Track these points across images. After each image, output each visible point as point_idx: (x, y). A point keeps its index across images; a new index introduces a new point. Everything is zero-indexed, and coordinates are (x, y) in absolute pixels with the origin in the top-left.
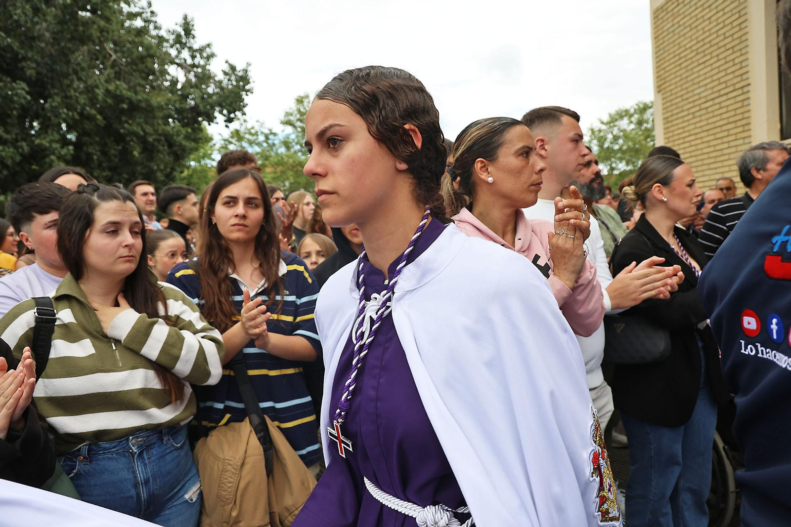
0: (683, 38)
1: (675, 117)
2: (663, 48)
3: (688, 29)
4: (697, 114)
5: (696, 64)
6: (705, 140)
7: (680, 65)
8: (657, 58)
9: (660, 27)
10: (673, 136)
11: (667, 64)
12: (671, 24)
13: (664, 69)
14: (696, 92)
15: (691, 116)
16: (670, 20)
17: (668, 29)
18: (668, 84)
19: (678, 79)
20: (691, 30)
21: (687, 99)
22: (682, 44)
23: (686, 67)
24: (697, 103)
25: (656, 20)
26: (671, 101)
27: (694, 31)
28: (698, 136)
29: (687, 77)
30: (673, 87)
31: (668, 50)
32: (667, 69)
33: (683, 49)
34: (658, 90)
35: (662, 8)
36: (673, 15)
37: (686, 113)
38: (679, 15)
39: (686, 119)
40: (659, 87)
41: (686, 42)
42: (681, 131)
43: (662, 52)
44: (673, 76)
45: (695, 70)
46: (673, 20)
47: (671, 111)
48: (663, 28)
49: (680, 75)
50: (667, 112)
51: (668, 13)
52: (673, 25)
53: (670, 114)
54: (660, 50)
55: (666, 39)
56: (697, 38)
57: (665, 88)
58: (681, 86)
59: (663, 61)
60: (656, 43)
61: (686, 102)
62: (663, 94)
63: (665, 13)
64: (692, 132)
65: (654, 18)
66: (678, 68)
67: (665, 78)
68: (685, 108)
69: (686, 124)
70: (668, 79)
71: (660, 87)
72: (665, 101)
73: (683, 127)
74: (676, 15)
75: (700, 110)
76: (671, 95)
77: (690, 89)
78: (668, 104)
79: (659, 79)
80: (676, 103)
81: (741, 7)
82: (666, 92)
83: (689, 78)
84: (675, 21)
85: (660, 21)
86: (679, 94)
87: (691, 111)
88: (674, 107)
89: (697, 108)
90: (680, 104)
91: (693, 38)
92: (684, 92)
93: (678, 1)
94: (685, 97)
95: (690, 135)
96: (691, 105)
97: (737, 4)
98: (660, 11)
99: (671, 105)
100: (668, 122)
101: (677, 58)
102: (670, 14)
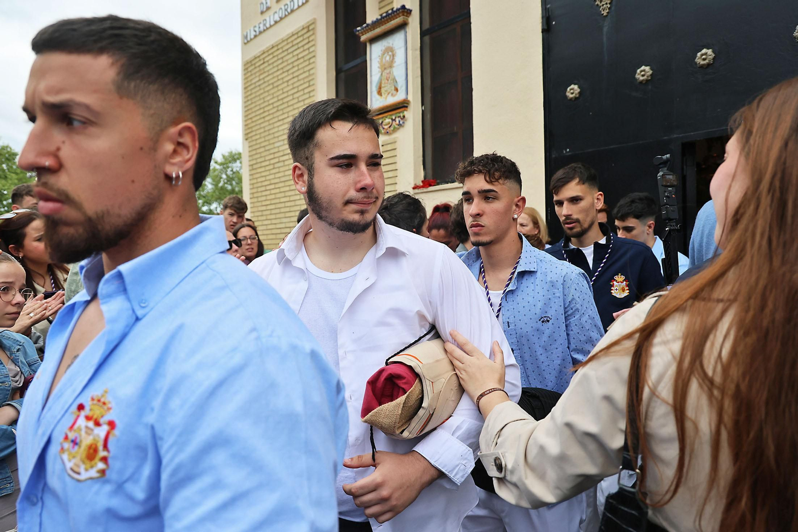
0: (267, 94)
1: (259, 165)
2: (251, 99)
3: (271, 87)
4: (276, 165)
5: (276, 119)
6: (282, 190)
7: (264, 118)
8: (246, 107)
9: (249, 79)
10: (257, 183)
11: (254, 115)
12: (257, 79)
13: (251, 118)
14: (276, 145)
15: (271, 167)
16: (257, 74)
17: (255, 83)
18: (254, 133)
19: (262, 130)
20: (273, 88)
21: (269, 150)
22: (266, 99)
23: (269, 120)
24: (276, 155)
25: (246, 71)
26: (256, 149)
27: (276, 89)
28: (277, 186)
29: (269, 130)
30: (258, 137)
31: (255, 102)
32: (254, 119)
33: (266, 104)
34: (246, 138)
35: (251, 62)
36: (260, 70)
37: (267, 163)
38: (265, 72)
39: (267, 168)
40: (246, 134)
41: (269, 98)
42: (263, 179)
43: (249, 102)
44: (258, 127)
45: (276, 125)
46: (259, 76)
47: (256, 159)
48: (251, 80)
49: (264, 127)
50: (253, 160)
51: (255, 68)
52: (260, 80)
53: (254, 162)
54: (248, 101)
55: (253, 91)
56: (278, 96)
57: (251, 137)
58: (264, 137)
59: (250, 112)
60: (245, 93)
61: (268, 153)
62: (250, 142)
63: (253, 67)
64: (273, 182)
65: (245, 70)
66: (262, 120)
67: (251, 127)
68: (267, 158)
69: (267, 173)
70: (254, 129)
71: (247, 136)
72: (251, 149)
73: (265, 176)
74: (262, 72)
75: (279, 162)
76: (256, 144)
77: (272, 142)
78: (254, 152)
79: (247, 127)
80: (260, 153)
81: (310, 78)
82: (253, 141)
83: (271, 132)
84: (262, 77)
85: (249, 74)
86: (263, 145)
87: (272, 162)
88: (258, 156)
89: (276, 160)
90: (263, 154)
91: (275, 95)
92: (267, 143)
93: (264, 59)
94: (267, 148)
95: (271, 184)
96: (272, 156)
97: (307, 74)
98: (249, 65)
99: (256, 154)
100: (253, 169)
101: (262, 111)
102: (257, 69)
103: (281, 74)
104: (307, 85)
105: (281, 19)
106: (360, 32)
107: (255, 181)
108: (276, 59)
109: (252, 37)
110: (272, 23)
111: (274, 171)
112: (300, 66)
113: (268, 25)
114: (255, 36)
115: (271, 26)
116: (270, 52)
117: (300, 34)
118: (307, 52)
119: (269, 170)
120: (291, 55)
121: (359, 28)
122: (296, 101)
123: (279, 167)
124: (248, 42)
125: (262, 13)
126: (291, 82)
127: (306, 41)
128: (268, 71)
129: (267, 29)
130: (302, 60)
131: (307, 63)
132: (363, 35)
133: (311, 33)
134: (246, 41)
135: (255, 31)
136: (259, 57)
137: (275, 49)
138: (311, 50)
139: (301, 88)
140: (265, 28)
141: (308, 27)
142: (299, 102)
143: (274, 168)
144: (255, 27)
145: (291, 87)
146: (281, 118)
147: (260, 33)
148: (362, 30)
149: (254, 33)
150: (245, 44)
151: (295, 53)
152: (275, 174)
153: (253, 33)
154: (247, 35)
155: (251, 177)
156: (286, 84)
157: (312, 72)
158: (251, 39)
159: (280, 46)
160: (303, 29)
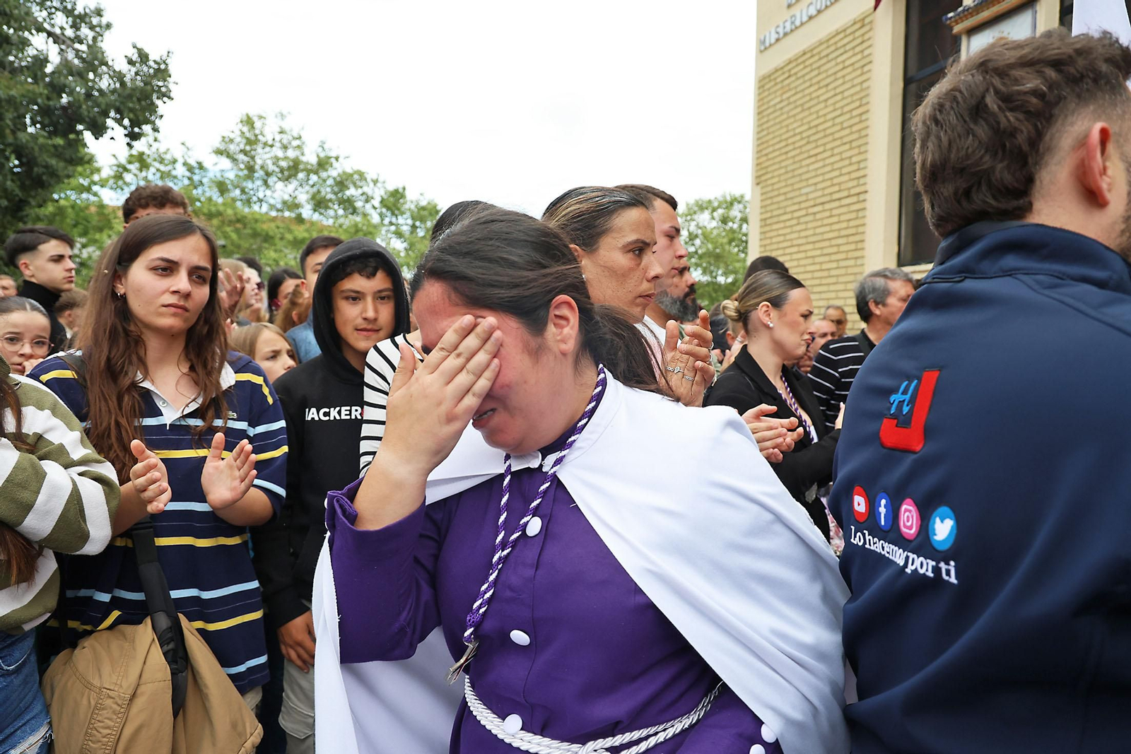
0: (792, 120)
1: (775, 220)
2: (768, 128)
3: (799, 109)
4: (802, 220)
5: (806, 155)
6: (810, 254)
7: (787, 153)
8: (758, 139)
9: (765, 100)
10: (771, 244)
11: (770, 149)
12: (779, 99)
13: (766, 155)
14: (804, 191)
15: (794, 222)
16: (779, 93)
17: (775, 105)
18: (770, 175)
19: (783, 171)
20: (803, 111)
21: (792, 198)
22: (790, 127)
23: (794, 157)
24: (803, 205)
25: (761, 90)
26: (771, 198)
27: (807, 113)
28: (802, 248)
29: (793, 170)
30: (776, 180)
31: (773, 132)
32: (770, 156)
33: (791, 133)
35: (770, 76)
36: (782, 88)
37: (789, 216)
38: (790, 90)
39: (788, 224)
40: (758, 177)
41: (795, 125)
42: (781, 238)
43: (765, 133)
44: (776, 166)
45: (804, 163)
46: (782, 95)
47: (772, 211)
48: (768, 102)
49: (786, 167)
50: (767, 212)
51: (776, 84)
52: (781, 101)
53: (769, 215)
54: (763, 130)
55: (771, 117)
56: (809, 122)
57: (766, 180)
58: (786, 180)
59: (765, 145)
60: (759, 120)
61: (790, 202)
62: (762, 188)
63: (772, 83)
64: (795, 242)
65: (759, 88)
66: (784, 157)
67: (766, 167)
68: (788, 209)
69: (788, 230)
70: (770, 169)
71: (758, 180)
72: (764, 197)
73: (784, 235)
74: (787, 88)
75: (807, 215)
76: (773, 190)
77: (796, 186)
78: (769, 202)
79: (759, 167)
80: (778, 202)
81: (863, 94)
82: (767, 186)
83: (796, 173)
84: (785, 96)
85: (766, 93)
86: (782, 191)
87: (796, 215)
88: (775, 206)
89: (803, 212)
90: (783, 204)
91: (805, 121)
92: (789, 189)
93: (790, 70)
94: (789, 196)
95: (792, 246)
96: (796, 207)
97: (858, 88)
98: (767, 80)
99: (772, 204)
100: (766, 225)
101: (783, 144)
102: (779, 86)
103: (816, 91)
104: (857, 104)
105: (819, 12)
106: (953, 20)
107: (768, 241)
108: (808, 69)
109: (773, 41)
110: (805, 19)
111: (798, 228)
112: (847, 78)
113: (798, 23)
114: (778, 40)
115: (802, 24)
116: (800, 61)
117: (848, 31)
118: (859, 56)
119: (791, 226)
120: (833, 63)
121: (951, 15)
122: (838, 128)
123: (807, 223)
124: (766, 49)
125: (789, 6)
126: (830, 102)
127: (859, 41)
128: (796, 87)
129: (796, 28)
130: (850, 69)
131: (859, 72)
132: (957, 24)
133: (867, 28)
134: (762, 48)
135: (777, 33)
136: (782, 68)
137: (809, 55)
138: (866, 53)
139: (846, 109)
140: (793, 27)
141: (863, 19)
142: (842, 129)
143: (798, 224)
144: (778, 27)
145: (831, 108)
146: (812, 153)
147: (786, 34)
148: (957, 17)
149: (776, 36)
150: (761, 52)
151: (840, 59)
152: (800, 231)
153: (774, 36)
154: (765, 40)
155: (763, 236)
156: (822, 105)
157: (865, 85)
158: (771, 45)
159: (815, 52)
160: (855, 23)
